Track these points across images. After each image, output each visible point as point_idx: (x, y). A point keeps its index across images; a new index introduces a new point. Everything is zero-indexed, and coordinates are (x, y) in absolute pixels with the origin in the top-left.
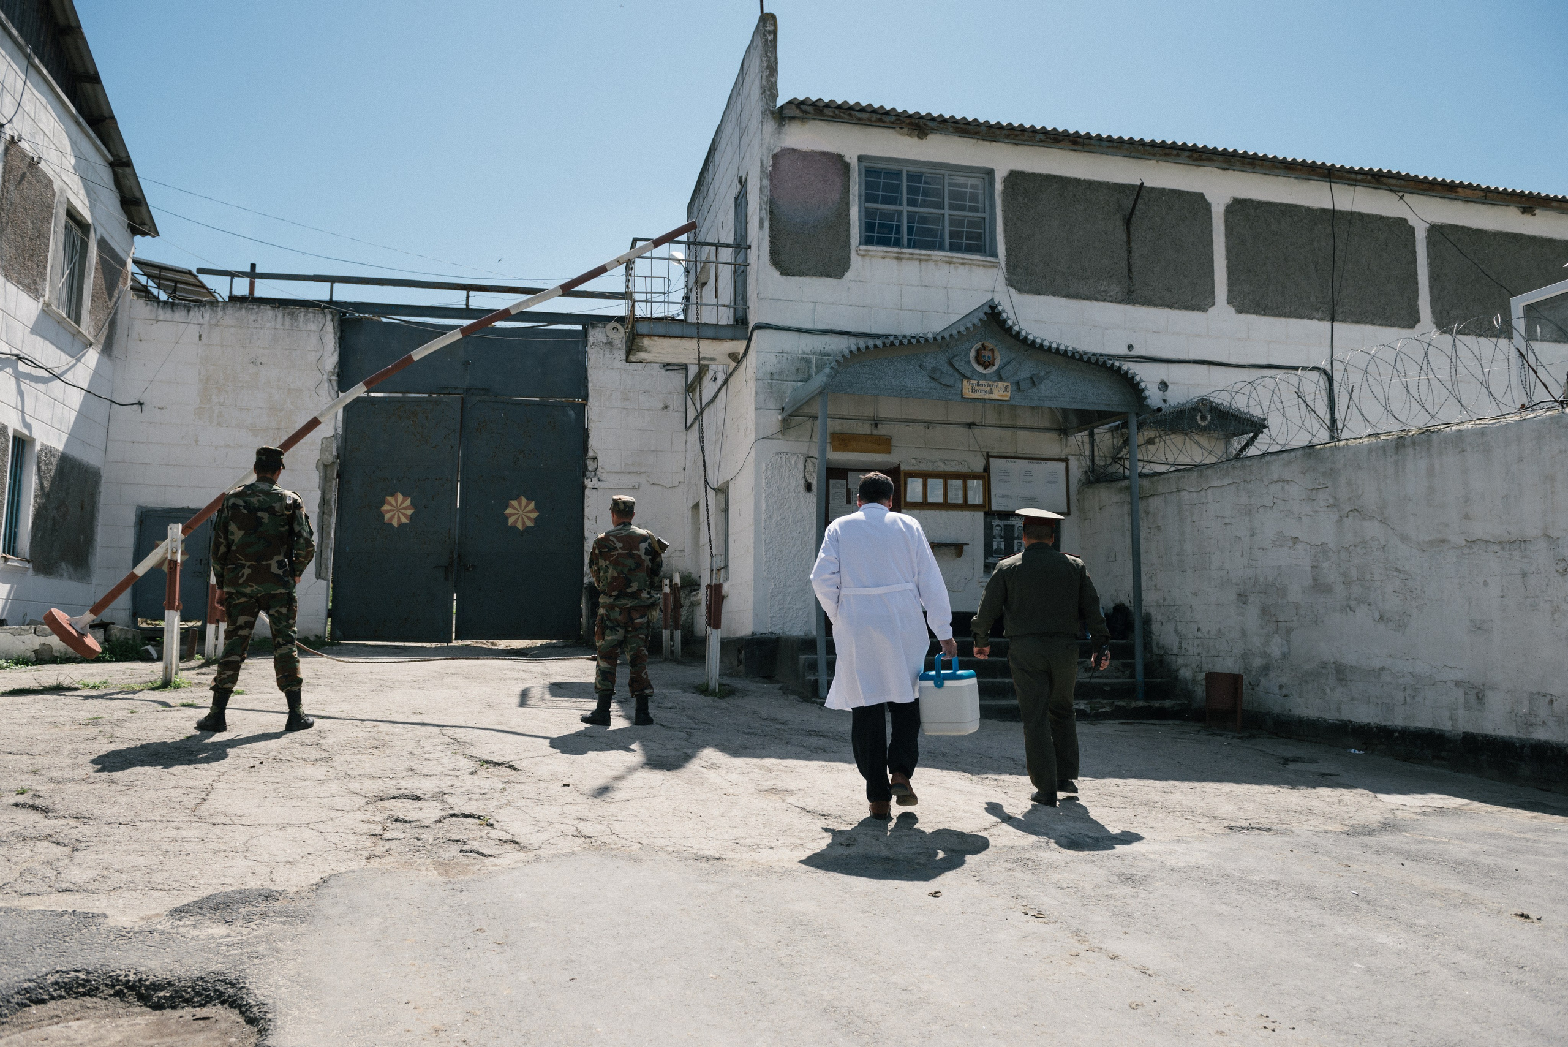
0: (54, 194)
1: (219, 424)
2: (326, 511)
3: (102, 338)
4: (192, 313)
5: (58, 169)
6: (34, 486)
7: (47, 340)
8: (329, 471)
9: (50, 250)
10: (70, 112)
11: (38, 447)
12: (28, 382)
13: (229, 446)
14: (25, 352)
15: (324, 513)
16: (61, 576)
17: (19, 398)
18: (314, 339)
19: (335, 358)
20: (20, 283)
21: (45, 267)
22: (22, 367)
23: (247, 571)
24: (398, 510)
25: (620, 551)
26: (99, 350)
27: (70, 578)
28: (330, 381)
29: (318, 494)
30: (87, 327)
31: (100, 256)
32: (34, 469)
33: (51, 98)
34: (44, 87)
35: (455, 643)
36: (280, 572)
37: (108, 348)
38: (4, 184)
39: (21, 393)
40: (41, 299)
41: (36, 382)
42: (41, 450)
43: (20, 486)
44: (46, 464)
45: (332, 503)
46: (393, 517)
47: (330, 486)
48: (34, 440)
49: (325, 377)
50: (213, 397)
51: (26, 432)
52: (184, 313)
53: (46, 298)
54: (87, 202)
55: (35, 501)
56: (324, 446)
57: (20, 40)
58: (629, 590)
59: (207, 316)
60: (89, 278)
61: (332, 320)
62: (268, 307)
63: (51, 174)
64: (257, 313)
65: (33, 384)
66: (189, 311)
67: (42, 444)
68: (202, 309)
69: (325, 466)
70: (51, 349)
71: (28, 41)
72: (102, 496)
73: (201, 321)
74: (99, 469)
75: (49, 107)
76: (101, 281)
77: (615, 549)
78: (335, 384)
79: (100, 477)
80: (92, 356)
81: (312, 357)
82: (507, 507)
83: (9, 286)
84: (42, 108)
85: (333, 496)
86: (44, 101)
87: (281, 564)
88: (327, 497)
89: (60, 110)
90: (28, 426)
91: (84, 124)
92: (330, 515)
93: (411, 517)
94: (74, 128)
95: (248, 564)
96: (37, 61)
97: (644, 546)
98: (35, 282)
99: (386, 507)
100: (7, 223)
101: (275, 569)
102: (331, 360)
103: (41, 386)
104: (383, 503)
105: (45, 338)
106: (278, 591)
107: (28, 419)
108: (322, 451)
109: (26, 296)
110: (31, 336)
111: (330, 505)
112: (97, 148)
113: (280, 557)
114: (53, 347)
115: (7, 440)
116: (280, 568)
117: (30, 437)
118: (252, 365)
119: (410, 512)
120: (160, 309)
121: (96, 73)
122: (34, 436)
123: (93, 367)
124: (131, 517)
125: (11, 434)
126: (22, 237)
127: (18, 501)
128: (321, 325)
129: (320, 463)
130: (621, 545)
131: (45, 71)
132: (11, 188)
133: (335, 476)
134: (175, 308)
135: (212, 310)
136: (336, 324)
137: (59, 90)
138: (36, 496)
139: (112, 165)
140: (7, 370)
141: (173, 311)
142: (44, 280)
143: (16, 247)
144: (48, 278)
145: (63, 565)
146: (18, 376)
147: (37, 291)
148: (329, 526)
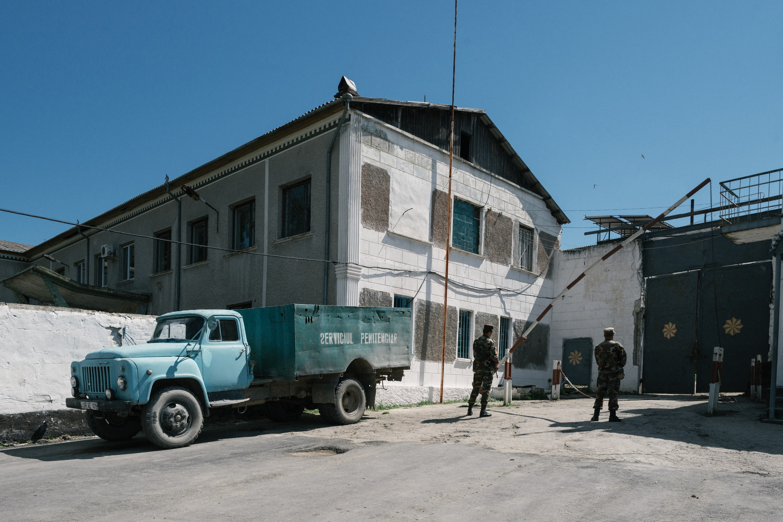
0: (512, 223)
1: (592, 300)
2: (638, 334)
3: (546, 272)
4: (581, 254)
5: (513, 212)
6: (512, 335)
7: (514, 279)
8: (639, 315)
9: (512, 245)
10: (518, 188)
11: (513, 321)
12: (506, 297)
13: (596, 309)
14: (504, 286)
15: (637, 335)
16: (530, 368)
17: (502, 304)
18: (630, 255)
19: (640, 262)
20: (498, 261)
21: (510, 253)
22: (502, 292)
23: (478, 365)
24: (670, 331)
25: (602, 351)
26: (544, 278)
27: (535, 369)
28: (639, 273)
29: (634, 327)
30: (536, 270)
31: (541, 239)
32: (513, 329)
33: (507, 186)
34: (503, 184)
35: (696, 394)
36: (487, 365)
37: (549, 275)
38: (486, 228)
39: (503, 302)
40: (510, 265)
41: (510, 297)
42: (516, 322)
43: (507, 336)
44: (518, 326)
45: (641, 330)
46: (667, 334)
47: (640, 322)
48: (512, 318)
49: (636, 272)
50: (590, 289)
51: (507, 316)
52: (578, 255)
53: (512, 264)
54: (531, 220)
55: (514, 341)
56: (636, 304)
57: (487, 172)
58: (606, 367)
59: (587, 254)
60: (535, 249)
61: (638, 244)
62: (611, 244)
63: (509, 216)
64: (607, 248)
65: (508, 298)
66: (580, 253)
67: (516, 319)
68: (585, 251)
69: (637, 314)
70: (517, 283)
71: (491, 171)
72: (551, 336)
73: (585, 256)
74: (548, 325)
75: (506, 191)
76: (543, 249)
77: (600, 350)
78: (641, 274)
79: (550, 328)
80: (540, 281)
81: (630, 264)
82: (725, 324)
83: (493, 264)
84: (503, 192)
85: (641, 327)
86: (503, 189)
87: (487, 363)
88: (639, 328)
89: (512, 189)
90: (509, 314)
91: (525, 190)
92: (640, 336)
93: (676, 334)
94: (520, 194)
95: (478, 362)
96: (497, 176)
97: (612, 348)
98: (506, 259)
99: (665, 330)
100: (490, 241)
101: (485, 364)
102: (638, 263)
103: (513, 298)
104: (663, 328)
105: (513, 279)
106: (486, 372)
107: (507, 311)
108: (635, 306)
109: (502, 266)
110: (506, 280)
111: (640, 331)
112: (535, 196)
113: (487, 361)
114: (518, 281)
115: (498, 320)
116: (487, 364)
117: (510, 317)
118: (605, 272)
119: (675, 331)
120: (569, 255)
121: (527, 168)
122: (511, 317)
123: (541, 285)
124: (561, 343)
125: (499, 318)
126: (498, 244)
127: (507, 342)
128: (634, 248)
129: (634, 312)
130: (603, 349)
131: (501, 178)
132: (490, 228)
133: (642, 317)
134: (575, 253)
135: (589, 250)
136: (640, 245)
137: (510, 182)
138: (514, 339)
139: (544, 200)
140: (495, 295)
141: (574, 254)
142: (510, 257)
143: (495, 249)
144: (512, 256)
145: (531, 364)
146: (501, 296)
147: (507, 262)
148: (640, 341)
